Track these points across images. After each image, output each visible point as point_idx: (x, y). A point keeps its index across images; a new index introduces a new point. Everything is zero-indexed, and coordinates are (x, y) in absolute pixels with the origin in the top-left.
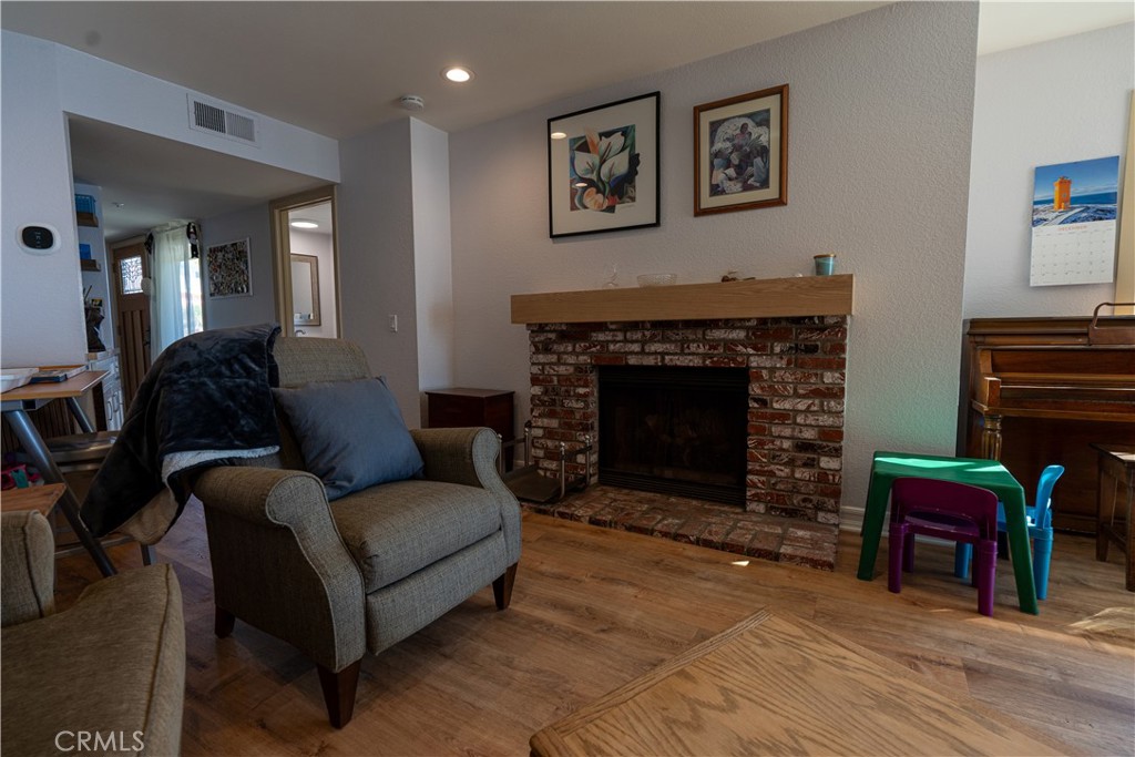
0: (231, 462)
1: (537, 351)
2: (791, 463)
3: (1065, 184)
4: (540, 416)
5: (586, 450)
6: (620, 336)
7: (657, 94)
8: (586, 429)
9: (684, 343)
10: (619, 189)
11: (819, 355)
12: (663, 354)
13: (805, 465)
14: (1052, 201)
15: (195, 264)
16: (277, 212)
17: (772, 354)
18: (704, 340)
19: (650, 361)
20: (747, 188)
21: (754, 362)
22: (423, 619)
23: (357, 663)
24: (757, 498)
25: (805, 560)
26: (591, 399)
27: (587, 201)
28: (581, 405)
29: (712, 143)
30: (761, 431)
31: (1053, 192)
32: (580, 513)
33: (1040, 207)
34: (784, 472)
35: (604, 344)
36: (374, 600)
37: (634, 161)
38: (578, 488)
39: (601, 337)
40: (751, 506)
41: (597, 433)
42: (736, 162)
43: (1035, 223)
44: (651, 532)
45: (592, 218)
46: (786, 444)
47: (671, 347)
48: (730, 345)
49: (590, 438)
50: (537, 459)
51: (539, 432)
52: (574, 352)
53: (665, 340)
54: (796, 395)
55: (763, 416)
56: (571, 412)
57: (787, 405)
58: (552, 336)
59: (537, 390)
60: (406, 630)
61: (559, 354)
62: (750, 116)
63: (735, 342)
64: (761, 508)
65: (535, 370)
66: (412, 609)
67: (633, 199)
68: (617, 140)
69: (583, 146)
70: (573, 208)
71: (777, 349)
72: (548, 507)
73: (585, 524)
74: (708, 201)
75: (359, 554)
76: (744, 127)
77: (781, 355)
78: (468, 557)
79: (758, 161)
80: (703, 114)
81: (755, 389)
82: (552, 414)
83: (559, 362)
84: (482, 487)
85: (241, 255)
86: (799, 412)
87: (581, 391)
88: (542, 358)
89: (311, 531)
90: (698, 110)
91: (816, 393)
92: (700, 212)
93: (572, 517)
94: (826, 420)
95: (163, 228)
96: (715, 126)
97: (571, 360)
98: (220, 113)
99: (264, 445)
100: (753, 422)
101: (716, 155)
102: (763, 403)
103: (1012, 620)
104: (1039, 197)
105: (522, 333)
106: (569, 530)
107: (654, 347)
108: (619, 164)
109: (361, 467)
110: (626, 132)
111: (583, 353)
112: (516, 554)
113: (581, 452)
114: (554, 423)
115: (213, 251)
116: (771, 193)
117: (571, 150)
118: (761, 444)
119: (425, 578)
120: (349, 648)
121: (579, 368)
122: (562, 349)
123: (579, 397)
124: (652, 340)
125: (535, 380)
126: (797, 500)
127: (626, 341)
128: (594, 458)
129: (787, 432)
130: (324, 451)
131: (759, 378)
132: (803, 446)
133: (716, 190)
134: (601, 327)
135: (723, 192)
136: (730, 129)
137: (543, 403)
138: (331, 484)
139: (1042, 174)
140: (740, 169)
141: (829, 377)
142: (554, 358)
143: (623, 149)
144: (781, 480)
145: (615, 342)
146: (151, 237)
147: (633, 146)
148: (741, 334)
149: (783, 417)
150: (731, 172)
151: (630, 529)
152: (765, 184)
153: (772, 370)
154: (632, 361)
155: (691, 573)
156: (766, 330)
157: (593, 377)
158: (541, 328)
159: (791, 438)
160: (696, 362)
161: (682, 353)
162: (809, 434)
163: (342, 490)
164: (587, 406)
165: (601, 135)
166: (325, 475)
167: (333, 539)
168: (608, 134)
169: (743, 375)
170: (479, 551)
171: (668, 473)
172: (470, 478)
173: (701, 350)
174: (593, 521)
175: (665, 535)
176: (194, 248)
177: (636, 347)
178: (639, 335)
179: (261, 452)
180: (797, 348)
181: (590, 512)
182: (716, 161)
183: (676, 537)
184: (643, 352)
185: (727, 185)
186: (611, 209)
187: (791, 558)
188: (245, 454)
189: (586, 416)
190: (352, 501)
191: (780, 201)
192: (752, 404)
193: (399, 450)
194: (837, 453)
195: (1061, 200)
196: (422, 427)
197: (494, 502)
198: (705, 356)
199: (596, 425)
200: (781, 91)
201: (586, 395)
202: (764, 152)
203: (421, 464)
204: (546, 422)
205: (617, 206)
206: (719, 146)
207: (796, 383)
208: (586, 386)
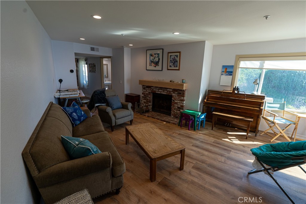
0: (101, 105)
1: (143, 89)
2: (177, 110)
3: (226, 69)
4: (143, 99)
5: (150, 105)
6: (155, 88)
7: (163, 49)
8: (150, 102)
9: (164, 90)
10: (157, 64)
11: (181, 94)
12: (161, 92)
13: (179, 111)
14: (224, 71)
15: (86, 66)
16: (101, 59)
17: (175, 94)
18: (167, 91)
19: (159, 93)
20: (175, 67)
21: (173, 94)
22: (121, 123)
23: (114, 126)
24: (172, 115)
25: (173, 123)
26: (151, 97)
27: (152, 65)
28: (149, 98)
29: (170, 59)
30: (173, 105)
31: (224, 70)
32: (146, 115)
33: (223, 72)
34: (176, 111)
35: (153, 89)
36: (116, 120)
37: (159, 59)
38: (147, 111)
39: (152, 88)
40: (172, 116)
41: (152, 103)
42: (173, 62)
43: (222, 75)
44: (155, 118)
45: (152, 68)
46: (176, 107)
47: (162, 91)
48: (170, 91)
49: (151, 104)
50: (143, 106)
51: (143, 102)
52: (148, 90)
53: (161, 90)
54: (178, 100)
55: (174, 103)
56: (148, 99)
57: (177, 101)
58: (145, 87)
59: (143, 95)
60: (119, 123)
61: (146, 90)
62: (175, 55)
63: (171, 91)
64: (173, 116)
65: (143, 92)
66: (120, 122)
67: (159, 66)
68: (157, 55)
69: (152, 55)
70: (150, 66)
71: (176, 93)
72: (142, 114)
73: (147, 117)
74: (169, 68)
75: (115, 115)
76: (174, 57)
77: (176, 94)
78: (126, 117)
79: (176, 63)
80: (169, 54)
81: (173, 99)
82: (145, 99)
83: (146, 91)
84: (129, 110)
85: (95, 66)
86: (178, 103)
87: (149, 96)
88: (144, 90)
89: (110, 113)
90: (169, 53)
91: (180, 100)
92: (168, 69)
93: (145, 115)
94: (181, 104)
95: (80, 59)
96: (171, 56)
97: (148, 91)
98: (94, 48)
99: (104, 103)
100: (172, 104)
101: (171, 61)
102: (174, 101)
103: (192, 131)
104: (223, 70)
105: (141, 86)
106: (144, 117)
107: (160, 91)
108: (157, 59)
109: (115, 107)
110: (158, 54)
111: (150, 90)
112: (133, 118)
113: (149, 106)
114: (145, 101)
115: (89, 64)
116: (177, 68)
117: (150, 56)
118: (173, 107)
119: (121, 119)
120: (114, 124)
121: (149, 92)
122: (147, 89)
123: (149, 97)
124: (159, 89)
125: (143, 94)
126: (177, 115)
127: (156, 89)
128: (151, 107)
129: (177, 105)
130: (111, 105)
131: (173, 97)
132: (178, 108)
133: (170, 66)
134: (153, 87)
135: (171, 67)
136: (172, 57)
137: (144, 97)
138: (112, 108)
139: (223, 66)
140: (174, 64)
141: (182, 98)
142: (145, 90)
143: (157, 57)
144: (175, 112)
145: (154, 89)
146: (78, 60)
147: (159, 57)
148: (171, 90)
149: (176, 103)
150: (172, 64)
151: (152, 118)
152: (177, 67)
153: (175, 96)
154: (157, 92)
155: (157, 123)
156: (174, 90)
157: (152, 94)
158: (144, 86)
159: (177, 106)
160: (165, 94)
161: (163, 92)
162: (179, 106)
163: (113, 109)
164: (150, 99)
165: (154, 54)
166: (111, 107)
167: (112, 114)
168: (155, 54)
169: (171, 96)
170: (128, 117)
171: (162, 110)
172: (127, 109)
173: (166, 92)
174: (148, 116)
175: (157, 119)
176: (86, 63)
177: (157, 90)
178: (158, 88)
179: (104, 104)
180: (178, 93)
181: (148, 115)
182: (171, 62)
183: (158, 119)
184: (158, 91)
185: (172, 66)
186: (155, 67)
187: (171, 123)
188: (103, 104)
189: (150, 100)
190: (114, 110)
191: (179, 70)
192: (172, 101)
193: (120, 105)
194: (183, 109)
195: (226, 72)
196: (125, 102)
197: (130, 112)
198: (167, 93)
199: (152, 102)
200: (180, 52)
201: (150, 97)
202: (177, 61)
203: (122, 107)
204: (144, 100)
205: (156, 67)
206: (171, 59)
207: (178, 98)
208: (150, 95)
